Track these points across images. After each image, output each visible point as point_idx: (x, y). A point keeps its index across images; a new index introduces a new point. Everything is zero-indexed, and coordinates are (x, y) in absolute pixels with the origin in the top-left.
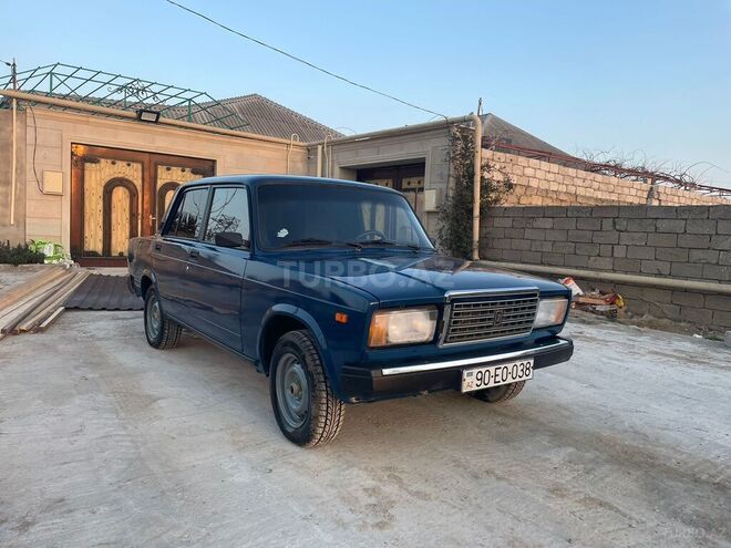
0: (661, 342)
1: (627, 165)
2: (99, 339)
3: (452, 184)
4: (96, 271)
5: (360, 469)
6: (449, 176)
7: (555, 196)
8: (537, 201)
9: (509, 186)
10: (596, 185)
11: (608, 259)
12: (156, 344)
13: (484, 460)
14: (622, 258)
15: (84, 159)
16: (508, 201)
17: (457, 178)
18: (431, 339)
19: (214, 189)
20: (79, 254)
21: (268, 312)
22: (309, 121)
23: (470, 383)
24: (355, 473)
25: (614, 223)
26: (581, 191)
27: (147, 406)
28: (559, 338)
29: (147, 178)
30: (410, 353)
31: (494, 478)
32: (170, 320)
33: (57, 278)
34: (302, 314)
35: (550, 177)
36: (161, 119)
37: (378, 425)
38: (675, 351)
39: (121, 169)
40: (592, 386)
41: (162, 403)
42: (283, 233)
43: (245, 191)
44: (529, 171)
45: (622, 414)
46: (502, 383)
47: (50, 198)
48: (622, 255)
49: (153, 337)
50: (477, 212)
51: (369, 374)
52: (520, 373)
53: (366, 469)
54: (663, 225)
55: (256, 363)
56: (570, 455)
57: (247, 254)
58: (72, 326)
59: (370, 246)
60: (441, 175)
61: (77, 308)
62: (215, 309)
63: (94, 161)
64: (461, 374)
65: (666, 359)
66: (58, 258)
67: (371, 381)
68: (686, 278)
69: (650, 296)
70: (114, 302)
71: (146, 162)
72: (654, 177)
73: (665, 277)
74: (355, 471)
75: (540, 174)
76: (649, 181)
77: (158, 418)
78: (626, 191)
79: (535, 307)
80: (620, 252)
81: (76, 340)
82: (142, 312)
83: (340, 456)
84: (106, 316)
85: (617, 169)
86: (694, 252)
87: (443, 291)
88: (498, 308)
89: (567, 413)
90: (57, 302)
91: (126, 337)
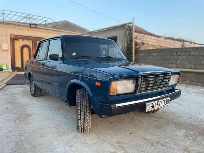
0: (196, 89)
1: (175, 38)
2: (15, 94)
3: (126, 43)
4: (19, 73)
5: (107, 143)
6: (125, 41)
7: (156, 47)
8: (151, 48)
9: (143, 44)
10: (167, 43)
11: (175, 64)
12: (34, 95)
13: (154, 137)
14: (179, 64)
15: (14, 39)
16: (143, 48)
17: (127, 42)
18: (133, 91)
19: (50, 41)
20: (14, 68)
21: (69, 83)
22: (82, 28)
23: (149, 108)
24: (106, 145)
25: (177, 53)
26: (163, 45)
27: (27, 118)
28: (175, 89)
29: (34, 44)
30: (125, 97)
31: (160, 145)
32: (38, 87)
33: (6, 75)
34: (82, 83)
35: (154, 41)
36: (37, 27)
37: (111, 123)
38: (201, 92)
39: (26, 42)
40: (181, 105)
41: (33, 117)
42: (74, 54)
43: (60, 40)
44: (148, 39)
45: (196, 115)
46: (160, 107)
47: (4, 51)
48: (179, 63)
49: (33, 93)
50: (134, 52)
51: (110, 107)
52: (166, 103)
53: (109, 143)
54: (192, 53)
55: (66, 102)
56: (185, 133)
57: (61, 62)
58: (7, 90)
59: (105, 59)
60: (122, 41)
61: (10, 84)
62: (53, 83)
63: (17, 39)
64: (145, 105)
65: (200, 94)
66: (7, 69)
67: (111, 109)
68: (200, 69)
69: (188, 75)
70: (23, 82)
71: (33, 40)
72: (184, 41)
73: (193, 69)
74: (105, 144)
75: (151, 40)
76: (182, 42)
77: (31, 123)
78: (176, 45)
79: (170, 78)
80: (178, 62)
81: (7, 95)
82: (29, 85)
83: (99, 137)
84: (20, 86)
85: (172, 39)
86: (202, 61)
87: (138, 72)
88: (158, 79)
89: (177, 115)
90: (4, 82)
91: (24, 94)
